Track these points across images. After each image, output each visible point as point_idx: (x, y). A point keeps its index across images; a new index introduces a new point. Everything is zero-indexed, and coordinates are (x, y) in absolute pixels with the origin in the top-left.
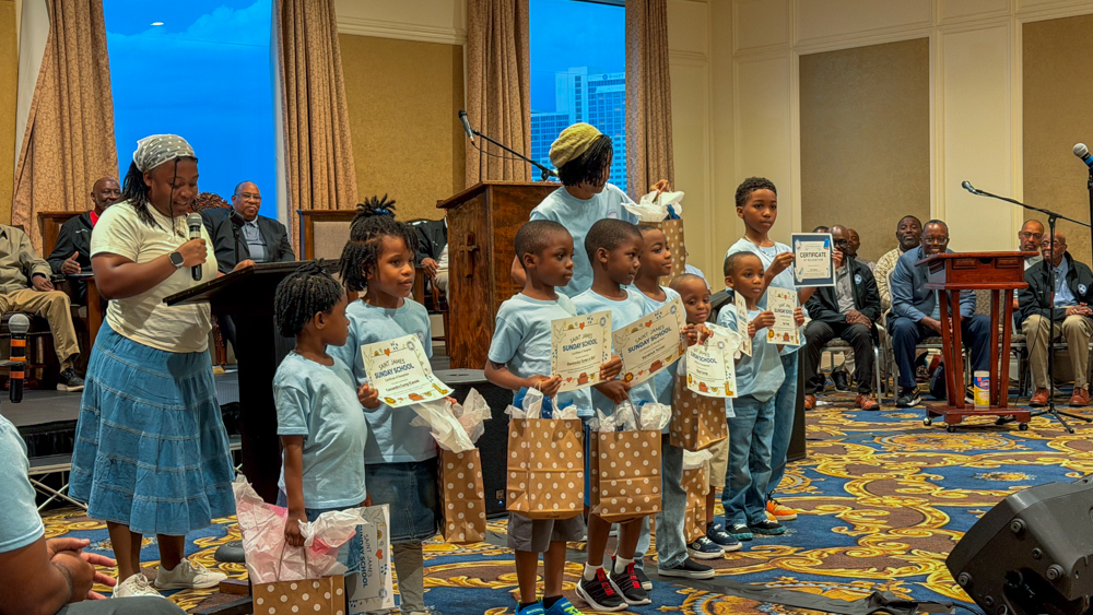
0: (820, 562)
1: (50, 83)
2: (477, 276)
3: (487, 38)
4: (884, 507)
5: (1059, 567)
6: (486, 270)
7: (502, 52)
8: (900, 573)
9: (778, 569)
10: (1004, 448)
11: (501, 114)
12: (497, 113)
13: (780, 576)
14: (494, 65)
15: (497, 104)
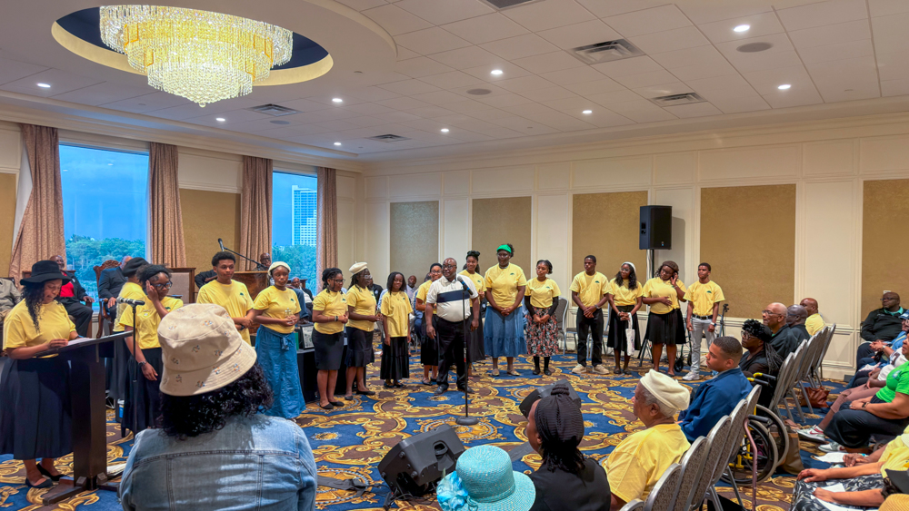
0: (343, 456)
3: (252, 191)
4: (384, 419)
7: (259, 197)
8: (372, 461)
9: (324, 461)
11: (257, 224)
14: (255, 203)
15: (256, 219)
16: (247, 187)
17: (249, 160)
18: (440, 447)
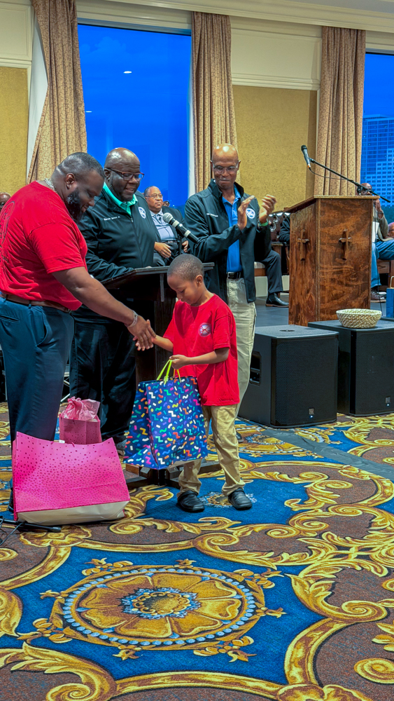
1: (48, 123)
2: (308, 259)
3: (334, 86)
6: (314, 256)
7: (344, 95)
11: (341, 138)
14: (338, 104)
16: (327, 78)
17: (331, 32)
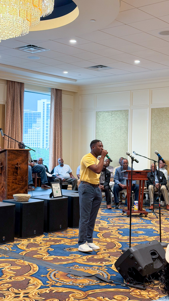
0: (86, 260)
2: (3, 174)
3: (12, 103)
4: (106, 242)
5: (141, 268)
6: (5, 172)
7: (16, 107)
8: (106, 264)
9: (75, 262)
10: (140, 223)
11: (15, 124)
12: (14, 123)
13: (75, 265)
14: (14, 110)
15: (14, 121)
16: (9, 100)
17: (11, 83)
18: (153, 253)
